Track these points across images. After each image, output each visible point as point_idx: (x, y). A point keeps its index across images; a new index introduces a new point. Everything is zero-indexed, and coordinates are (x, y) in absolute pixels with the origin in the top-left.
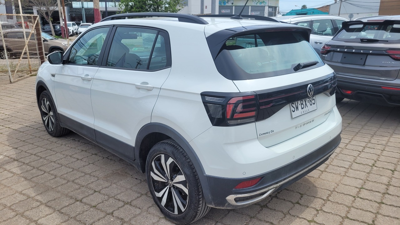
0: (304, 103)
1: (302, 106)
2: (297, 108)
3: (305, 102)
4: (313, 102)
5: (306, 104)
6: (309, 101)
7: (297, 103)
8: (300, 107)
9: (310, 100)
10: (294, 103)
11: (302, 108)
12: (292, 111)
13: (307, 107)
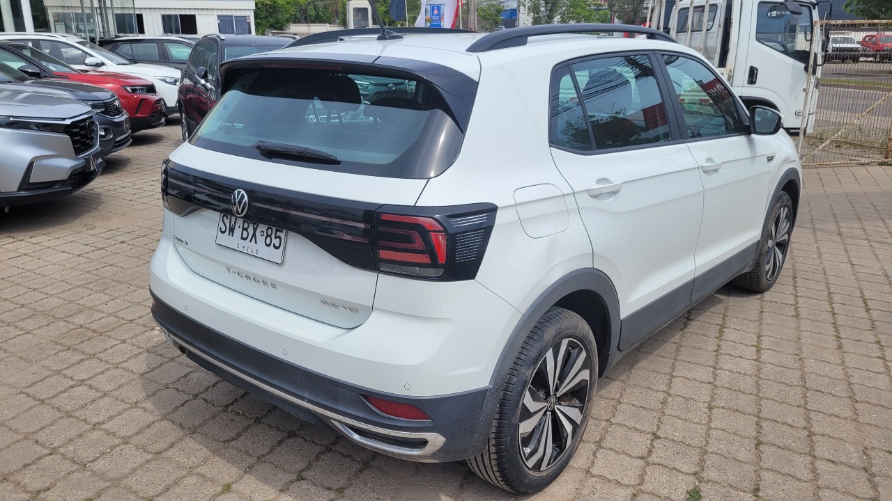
0: (251, 230)
1: (245, 233)
2: (232, 230)
3: (255, 230)
4: (276, 242)
5: (254, 235)
6: (265, 235)
7: (235, 222)
8: (238, 231)
9: (269, 233)
10: (229, 217)
11: (242, 238)
12: (221, 228)
13: (256, 243)
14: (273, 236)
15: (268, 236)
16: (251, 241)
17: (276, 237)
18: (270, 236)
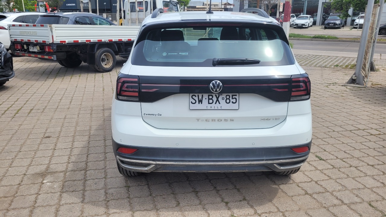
0: (215, 99)
1: (211, 101)
2: (200, 101)
3: (217, 98)
5: (217, 100)
6: (225, 99)
7: (202, 97)
8: (205, 101)
11: (209, 103)
12: (192, 102)
13: (219, 103)
14: (231, 98)
15: (227, 99)
16: (216, 103)
17: (232, 98)
18: (229, 99)
